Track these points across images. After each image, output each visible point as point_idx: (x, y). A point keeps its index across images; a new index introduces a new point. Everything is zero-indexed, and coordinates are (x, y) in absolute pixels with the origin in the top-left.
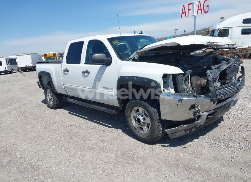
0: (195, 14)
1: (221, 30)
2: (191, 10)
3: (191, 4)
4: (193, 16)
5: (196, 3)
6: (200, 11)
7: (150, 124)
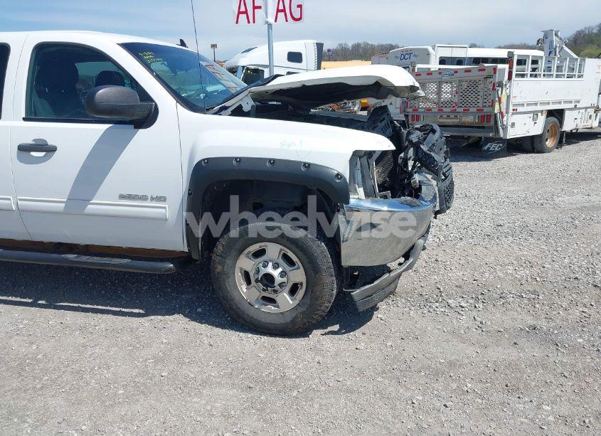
0: (271, 20)
1: (248, 69)
2: (260, 7)
4: (267, 22)
6: (281, 15)
7: (301, 284)
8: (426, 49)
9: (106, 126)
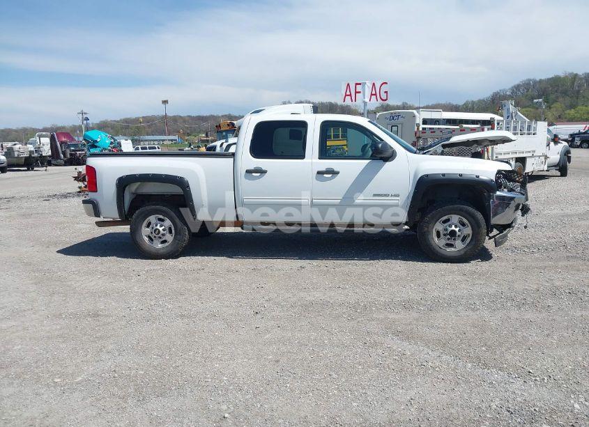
0: (367, 100)
2: (359, 92)
3: (360, 84)
4: (364, 101)
5: (369, 85)
7: (469, 235)
8: (413, 113)
9: (368, 161)
